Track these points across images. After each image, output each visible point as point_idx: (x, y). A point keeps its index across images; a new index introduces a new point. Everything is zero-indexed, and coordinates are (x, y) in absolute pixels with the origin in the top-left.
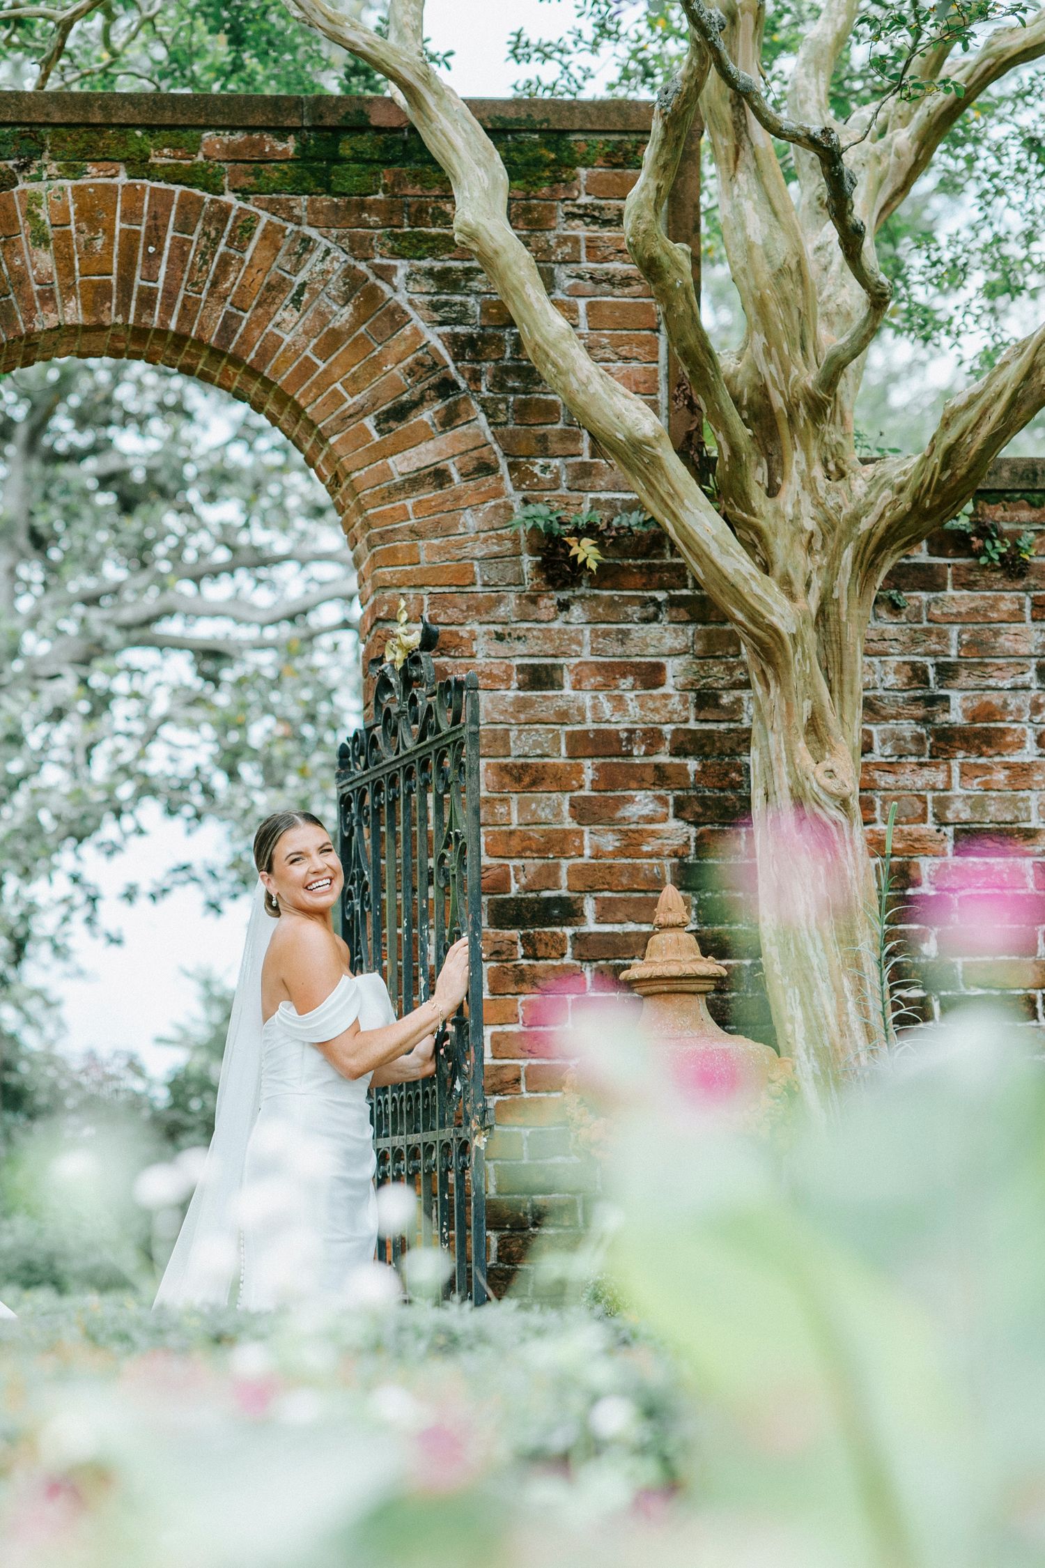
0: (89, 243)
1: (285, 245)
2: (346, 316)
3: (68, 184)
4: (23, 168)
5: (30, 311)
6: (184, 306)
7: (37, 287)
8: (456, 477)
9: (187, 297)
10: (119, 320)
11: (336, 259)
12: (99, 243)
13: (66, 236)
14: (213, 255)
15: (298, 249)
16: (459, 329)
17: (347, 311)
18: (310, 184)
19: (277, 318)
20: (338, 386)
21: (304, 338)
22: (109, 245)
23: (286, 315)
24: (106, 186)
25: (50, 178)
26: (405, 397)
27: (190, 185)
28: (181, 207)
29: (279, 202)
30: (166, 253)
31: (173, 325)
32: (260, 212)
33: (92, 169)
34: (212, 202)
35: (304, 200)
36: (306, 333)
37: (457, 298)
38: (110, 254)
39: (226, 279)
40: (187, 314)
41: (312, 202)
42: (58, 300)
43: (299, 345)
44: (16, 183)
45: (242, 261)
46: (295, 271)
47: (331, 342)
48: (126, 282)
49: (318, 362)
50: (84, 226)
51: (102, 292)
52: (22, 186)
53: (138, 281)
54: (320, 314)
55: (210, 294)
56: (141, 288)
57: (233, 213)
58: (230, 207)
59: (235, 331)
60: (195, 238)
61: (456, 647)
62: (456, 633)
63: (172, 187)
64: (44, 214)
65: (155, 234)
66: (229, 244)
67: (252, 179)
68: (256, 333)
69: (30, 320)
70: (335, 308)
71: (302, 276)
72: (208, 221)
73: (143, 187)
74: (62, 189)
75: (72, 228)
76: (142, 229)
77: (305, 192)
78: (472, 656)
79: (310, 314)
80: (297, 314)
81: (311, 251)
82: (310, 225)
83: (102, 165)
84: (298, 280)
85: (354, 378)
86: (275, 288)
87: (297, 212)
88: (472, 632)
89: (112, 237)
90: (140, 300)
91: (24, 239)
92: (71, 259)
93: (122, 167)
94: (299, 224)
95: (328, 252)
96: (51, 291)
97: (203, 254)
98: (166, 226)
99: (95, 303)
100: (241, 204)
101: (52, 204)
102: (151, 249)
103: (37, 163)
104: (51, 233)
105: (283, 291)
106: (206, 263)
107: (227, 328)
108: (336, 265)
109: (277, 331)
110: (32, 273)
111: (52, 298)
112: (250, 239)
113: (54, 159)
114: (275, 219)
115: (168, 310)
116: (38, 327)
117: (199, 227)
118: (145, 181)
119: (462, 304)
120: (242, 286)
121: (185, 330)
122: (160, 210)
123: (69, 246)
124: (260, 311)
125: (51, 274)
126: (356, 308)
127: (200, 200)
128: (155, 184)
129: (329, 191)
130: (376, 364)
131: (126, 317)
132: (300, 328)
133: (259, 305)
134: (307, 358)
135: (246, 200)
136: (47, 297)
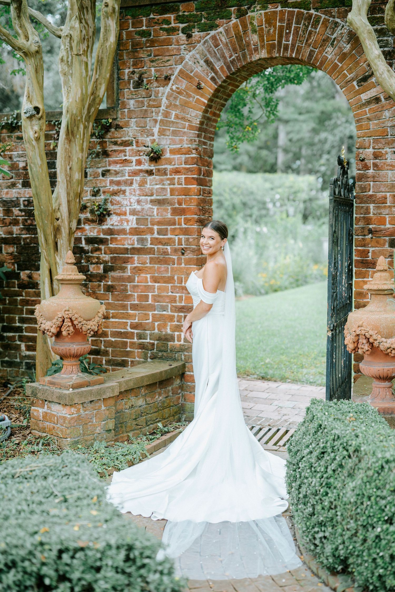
0: (269, 31)
1: (329, 25)
2: (348, 48)
3: (263, 12)
4: (249, 8)
5: (251, 54)
6: (297, 49)
7: (253, 47)
8: (383, 100)
9: (298, 46)
10: (278, 55)
11: (346, 29)
12: (272, 30)
13: (262, 29)
14: (307, 31)
15: (333, 26)
16: (386, 49)
17: (349, 45)
18: (338, 4)
19: (326, 51)
20: (345, 72)
21: (334, 56)
22: (275, 31)
23: (329, 49)
24: (274, 11)
25: (257, 11)
26: (367, 74)
27: (300, 8)
28: (297, 16)
29: (327, 11)
30: (292, 32)
31: (294, 56)
32: (322, 15)
33: (270, 6)
34: (307, 13)
35: (336, 9)
36: (335, 54)
37: (385, 38)
38: (275, 34)
39: (310, 39)
40: (298, 52)
41: (338, 10)
42: (259, 50)
43: (333, 59)
44: (247, 13)
45: (316, 32)
46: (332, 34)
47: (343, 57)
48: (280, 42)
49: (339, 64)
50: (267, 25)
51: (273, 46)
52: (249, 14)
53: (284, 42)
54: (340, 48)
55: (306, 44)
56: (284, 44)
57: (313, 16)
58: (312, 14)
59: (313, 56)
60: (301, 26)
61: (381, 156)
62: (381, 152)
63: (294, 10)
64: (255, 23)
65: (289, 27)
66: (312, 27)
67: (319, 4)
68: (320, 56)
69: (251, 58)
70: (345, 45)
71: (335, 35)
72: (305, 20)
73: (285, 10)
74: (261, 14)
75: (264, 26)
76: (285, 24)
77: (336, 7)
78: (386, 159)
79: (337, 48)
80: (332, 49)
81: (338, 27)
82: (338, 18)
83: (273, 5)
84: (333, 37)
85: (350, 69)
86: (326, 40)
87: (333, 14)
88: (386, 151)
89: (276, 28)
90: (284, 48)
91: (250, 32)
92: (263, 37)
93: (279, 4)
94: (334, 18)
95: (343, 26)
96: (257, 48)
97: (303, 31)
98: (292, 23)
99: (270, 50)
100: (316, 13)
101: (258, 19)
102: (288, 31)
103: (253, 6)
104: (257, 29)
105: (328, 41)
106: (304, 34)
107: (311, 55)
108: (345, 31)
109: (326, 55)
110: (252, 42)
111: (258, 50)
112: (318, 25)
113: (258, 4)
114: (327, 17)
115: (292, 51)
116: (253, 60)
117: (303, 22)
118: (286, 9)
119: (387, 40)
120: (315, 41)
121: (297, 57)
122: (290, 18)
123: (262, 33)
124: (321, 48)
125: (257, 42)
126: (352, 45)
127: (303, 13)
128: (289, 9)
129: (344, 5)
130: (358, 63)
131: (280, 54)
132: (333, 53)
133: (321, 46)
134: (336, 63)
135: (317, 11)
136: (256, 50)
